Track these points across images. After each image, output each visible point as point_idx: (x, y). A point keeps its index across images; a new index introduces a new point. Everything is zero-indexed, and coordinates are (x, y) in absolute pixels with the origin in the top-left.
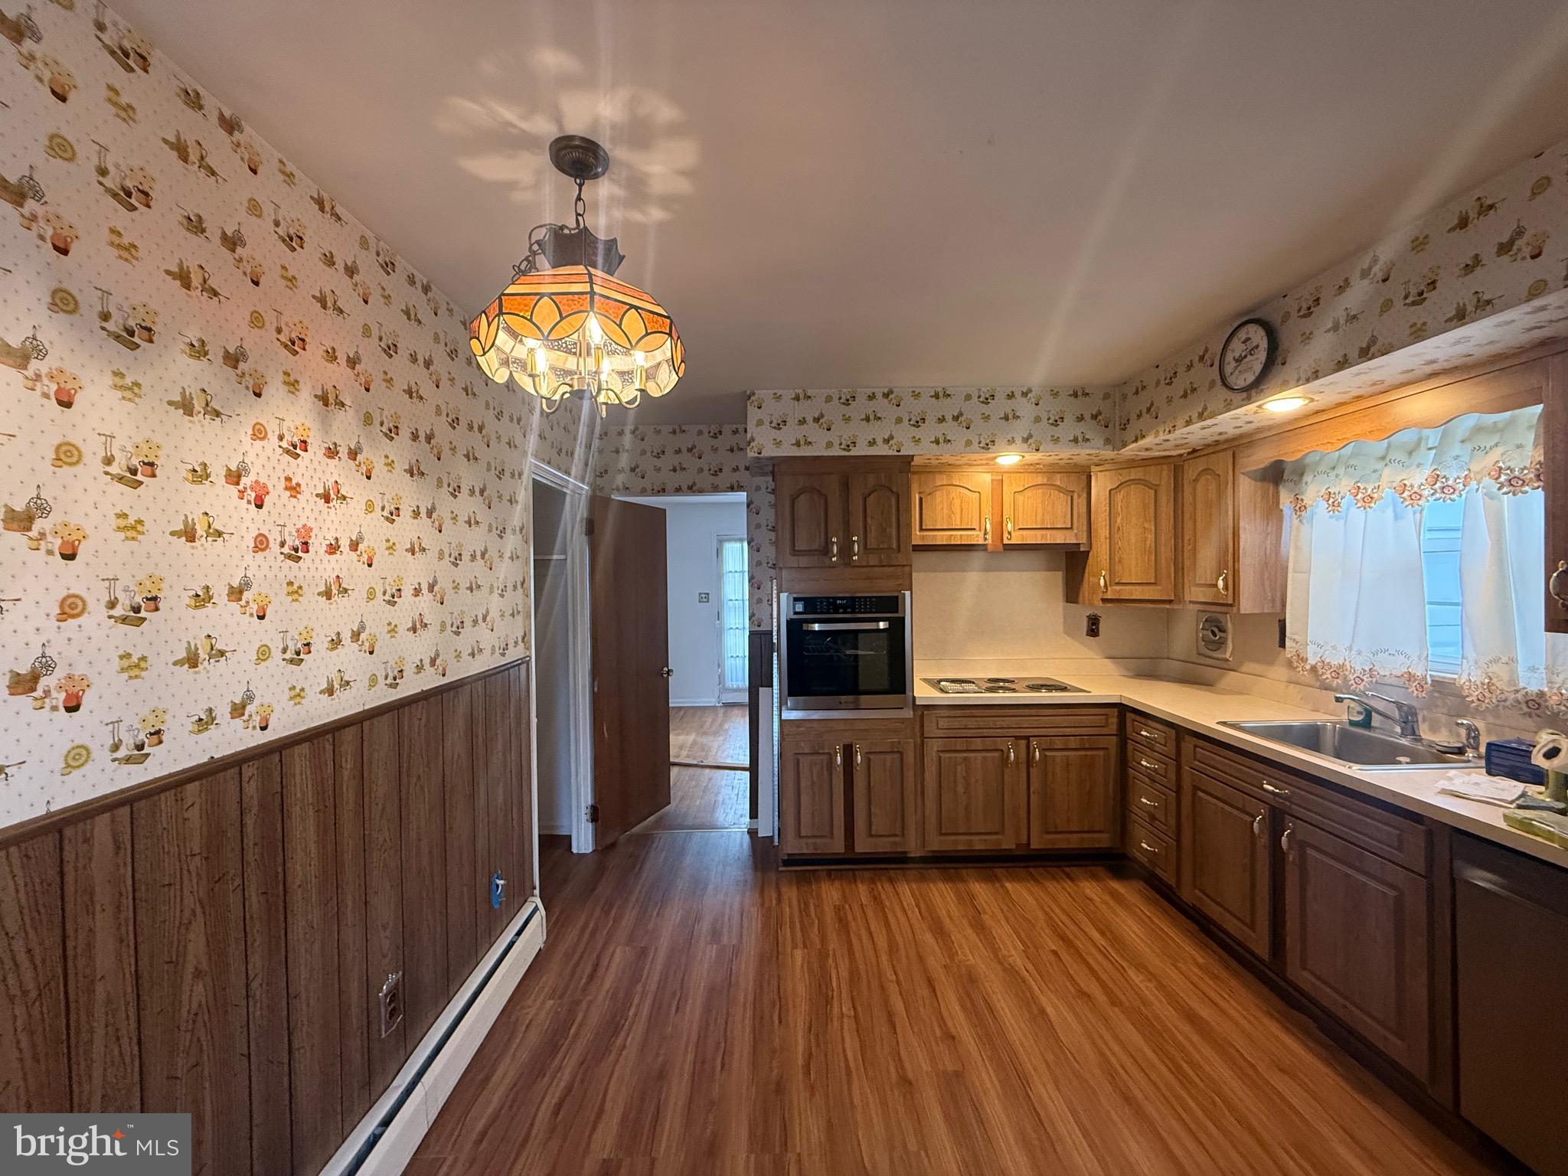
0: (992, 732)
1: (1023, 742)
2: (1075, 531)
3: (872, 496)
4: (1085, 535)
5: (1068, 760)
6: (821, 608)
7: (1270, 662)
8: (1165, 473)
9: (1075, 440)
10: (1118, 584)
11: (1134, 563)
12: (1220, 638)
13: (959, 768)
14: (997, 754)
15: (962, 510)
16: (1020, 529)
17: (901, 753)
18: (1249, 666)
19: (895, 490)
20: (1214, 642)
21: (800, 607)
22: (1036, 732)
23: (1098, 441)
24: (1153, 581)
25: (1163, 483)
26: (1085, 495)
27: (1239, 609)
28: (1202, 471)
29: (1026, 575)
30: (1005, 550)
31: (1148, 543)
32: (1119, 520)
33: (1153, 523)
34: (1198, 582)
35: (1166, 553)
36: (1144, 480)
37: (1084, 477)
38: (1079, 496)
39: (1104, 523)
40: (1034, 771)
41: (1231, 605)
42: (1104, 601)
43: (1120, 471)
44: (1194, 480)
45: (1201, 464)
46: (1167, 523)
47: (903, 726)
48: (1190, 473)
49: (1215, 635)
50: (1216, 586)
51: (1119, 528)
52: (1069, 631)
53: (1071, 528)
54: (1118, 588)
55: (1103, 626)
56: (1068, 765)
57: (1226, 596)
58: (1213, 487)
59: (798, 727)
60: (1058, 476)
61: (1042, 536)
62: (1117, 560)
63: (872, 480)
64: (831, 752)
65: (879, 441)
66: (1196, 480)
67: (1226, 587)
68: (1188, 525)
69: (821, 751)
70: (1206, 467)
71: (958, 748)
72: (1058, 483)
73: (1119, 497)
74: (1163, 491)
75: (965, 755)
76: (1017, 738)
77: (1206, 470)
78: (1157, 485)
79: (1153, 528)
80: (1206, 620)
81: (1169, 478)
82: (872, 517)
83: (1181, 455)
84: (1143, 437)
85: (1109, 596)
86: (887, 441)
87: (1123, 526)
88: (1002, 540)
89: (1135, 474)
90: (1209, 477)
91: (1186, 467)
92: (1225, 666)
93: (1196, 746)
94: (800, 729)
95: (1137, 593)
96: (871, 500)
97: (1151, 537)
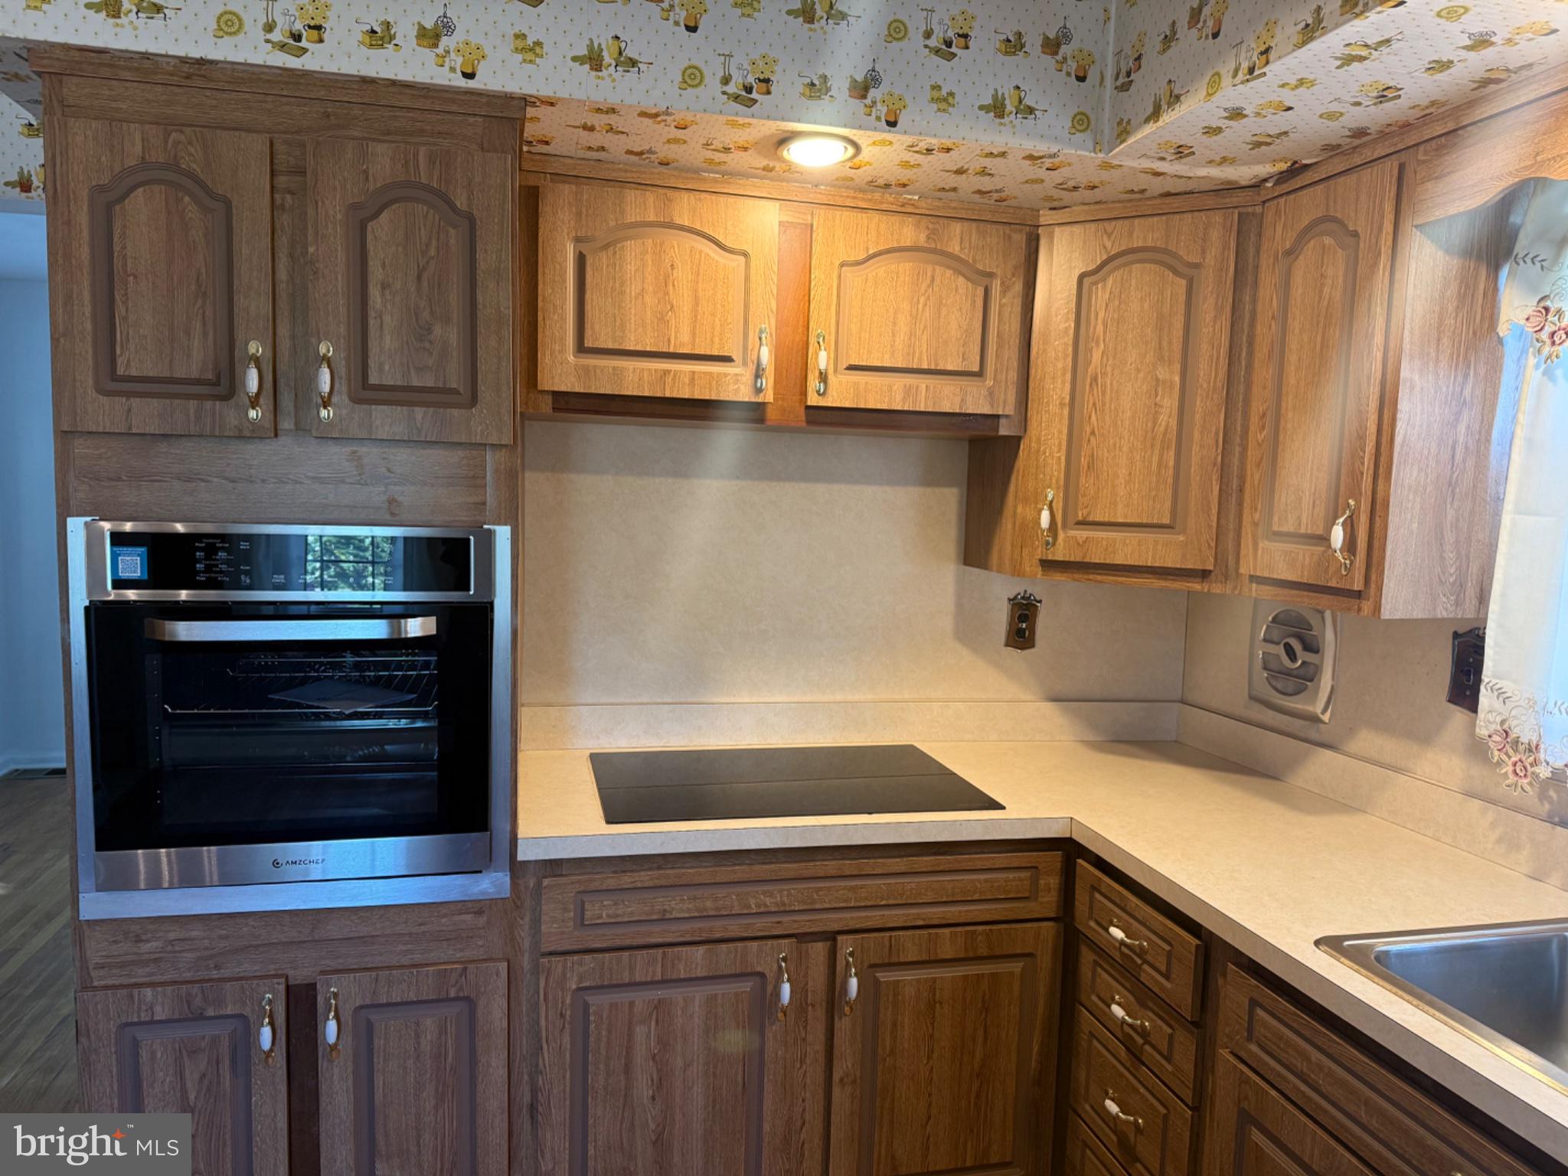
0: (734, 928)
1: (819, 949)
2: (990, 383)
3: (385, 216)
4: (1012, 397)
5: (933, 990)
6: (208, 569)
7: (1423, 736)
8: (1215, 235)
9: (997, 109)
10: (1084, 523)
11: (1123, 472)
12: (1304, 663)
13: (640, 1031)
14: (746, 986)
15: (696, 301)
16: (851, 368)
17: (470, 1002)
18: (1366, 741)
19: (461, 202)
20: (1288, 673)
21: (133, 564)
22: (852, 919)
23: (1055, 118)
24: (1166, 521)
25: (1210, 260)
26: (1018, 287)
27: (1377, 608)
28: (1308, 229)
29: (869, 491)
30: (808, 422)
31: (1163, 419)
32: (1096, 356)
33: (1177, 367)
34: (1275, 528)
35: (1203, 445)
36: (1165, 251)
37: (1019, 238)
38: (1006, 288)
39: (1060, 365)
40: (843, 1025)
41: (1358, 595)
42: (1048, 565)
43: (1109, 226)
44: (1288, 253)
45: (1309, 205)
46: (1209, 369)
47: (482, 920)
48: (1279, 234)
49: (1291, 654)
50: (1324, 539)
51: (1095, 379)
52: (967, 631)
53: (980, 374)
54: (1082, 534)
55: (1044, 624)
56: (932, 1005)
57: (1349, 570)
58: (1336, 271)
59: (138, 940)
60: (957, 228)
61: (908, 391)
62: (1084, 462)
63: (383, 162)
64: (247, 1011)
65: (405, 35)
66: (1291, 253)
67: (1350, 545)
68: (1263, 375)
69: (210, 1012)
70: (1319, 213)
71: (638, 977)
72: (955, 248)
73: (1101, 296)
74: (1208, 280)
75: (660, 993)
76: (802, 937)
77: (1327, 222)
78: (1197, 266)
79: (1177, 379)
80: (1274, 620)
81: (1225, 247)
82: (385, 286)
83: (1258, 185)
84: (1175, 99)
85: (1060, 553)
86: (431, 36)
87: (1103, 374)
88: (804, 393)
89: (1144, 234)
90: (1328, 240)
91: (1269, 217)
92: (1313, 735)
93: (1254, 1003)
94: (146, 947)
95: (1126, 549)
96: (382, 230)
97: (1169, 403)
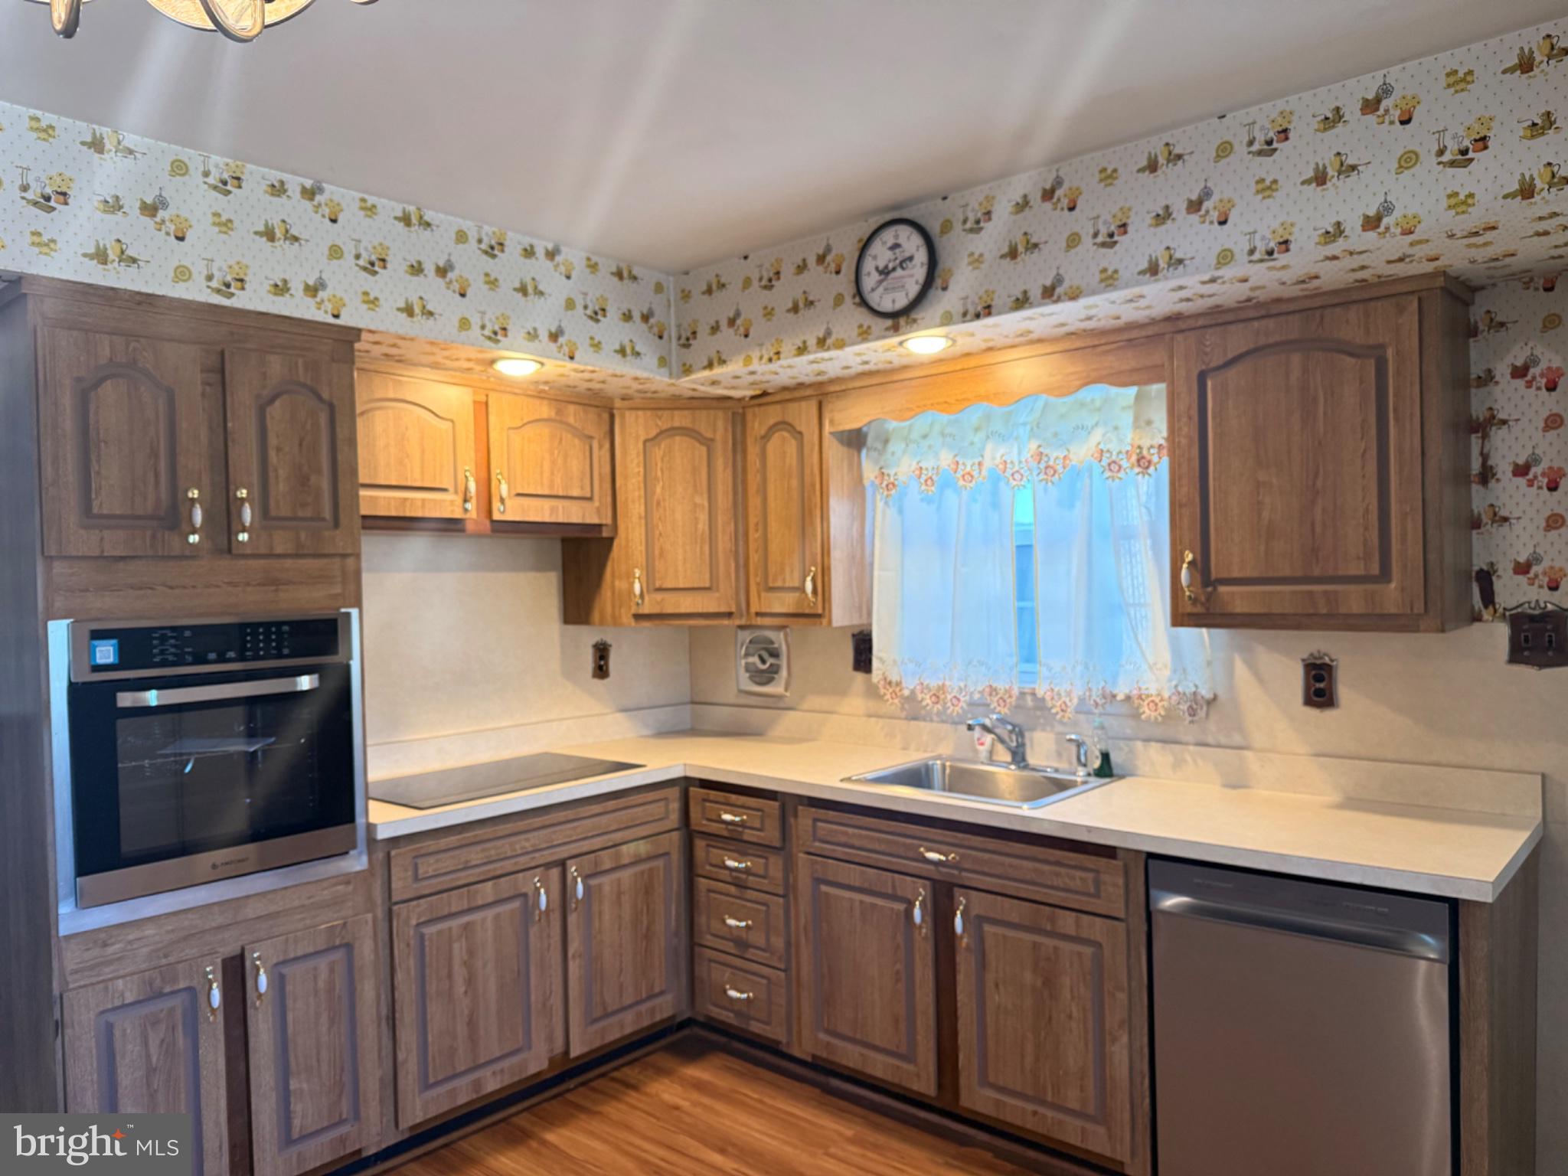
0: (508, 866)
1: (555, 872)
2: (597, 504)
3: (277, 403)
4: (610, 514)
5: (619, 885)
6: (162, 652)
7: (841, 692)
8: (720, 424)
9: (622, 352)
10: (660, 590)
11: (680, 557)
12: (771, 665)
13: (456, 946)
14: (516, 904)
15: (423, 452)
16: (519, 495)
17: (348, 947)
18: (814, 701)
19: (325, 395)
20: (763, 671)
21: (106, 653)
22: (574, 849)
23: (650, 359)
24: (707, 585)
25: (719, 436)
26: (607, 446)
27: (830, 622)
28: (777, 424)
29: (506, 578)
30: (494, 531)
31: (700, 526)
32: (659, 490)
33: (705, 496)
34: (771, 585)
35: (724, 542)
36: (693, 430)
37: (606, 416)
38: (601, 447)
39: (636, 494)
40: (572, 919)
41: (819, 616)
42: (638, 617)
43: (660, 413)
44: (763, 438)
45: (773, 415)
46: (724, 500)
47: (350, 888)
48: (757, 425)
49: (763, 661)
50: (802, 589)
51: (658, 504)
52: (569, 673)
53: (590, 499)
54: (659, 596)
55: (614, 662)
56: (619, 894)
57: (815, 604)
58: (790, 450)
59: (105, 945)
60: (571, 408)
61: (553, 510)
62: (657, 552)
63: (276, 366)
64: (194, 983)
65: (297, 288)
66: (766, 438)
67: (815, 591)
68: (754, 502)
69: (167, 989)
70: (779, 419)
71: (454, 909)
72: (571, 420)
73: (658, 453)
74: (719, 447)
75: (466, 919)
76: (548, 866)
77: (784, 425)
78: (712, 440)
79: (706, 504)
80: (751, 642)
81: (726, 430)
82: (279, 450)
83: (740, 400)
84: (722, 362)
85: (646, 609)
86: (312, 290)
87: (664, 500)
88: (490, 512)
89: (680, 419)
90: (786, 434)
91: (749, 417)
92: (781, 705)
93: (815, 820)
94: (110, 950)
95: (687, 604)
96: (276, 410)
97: (703, 517)
